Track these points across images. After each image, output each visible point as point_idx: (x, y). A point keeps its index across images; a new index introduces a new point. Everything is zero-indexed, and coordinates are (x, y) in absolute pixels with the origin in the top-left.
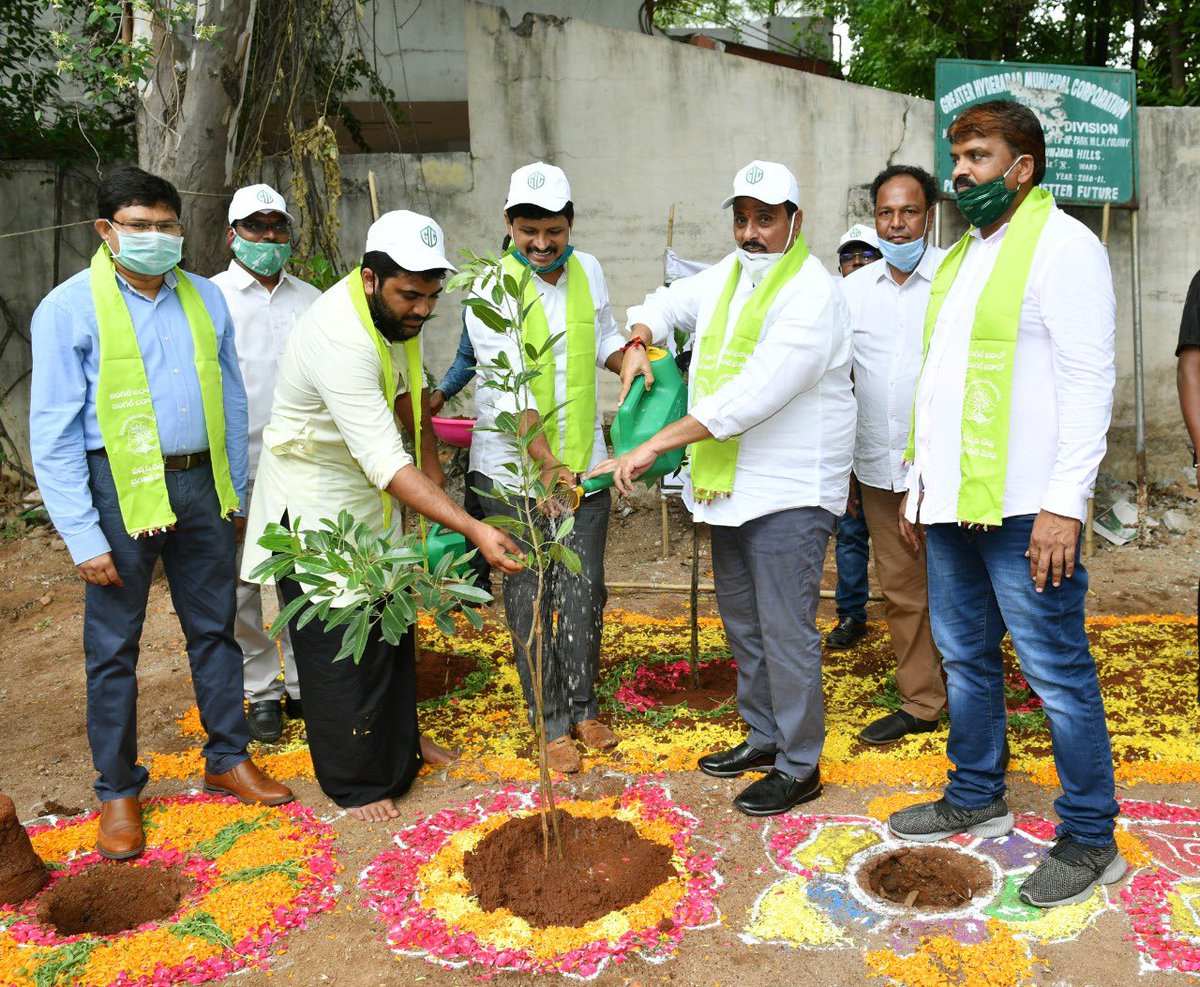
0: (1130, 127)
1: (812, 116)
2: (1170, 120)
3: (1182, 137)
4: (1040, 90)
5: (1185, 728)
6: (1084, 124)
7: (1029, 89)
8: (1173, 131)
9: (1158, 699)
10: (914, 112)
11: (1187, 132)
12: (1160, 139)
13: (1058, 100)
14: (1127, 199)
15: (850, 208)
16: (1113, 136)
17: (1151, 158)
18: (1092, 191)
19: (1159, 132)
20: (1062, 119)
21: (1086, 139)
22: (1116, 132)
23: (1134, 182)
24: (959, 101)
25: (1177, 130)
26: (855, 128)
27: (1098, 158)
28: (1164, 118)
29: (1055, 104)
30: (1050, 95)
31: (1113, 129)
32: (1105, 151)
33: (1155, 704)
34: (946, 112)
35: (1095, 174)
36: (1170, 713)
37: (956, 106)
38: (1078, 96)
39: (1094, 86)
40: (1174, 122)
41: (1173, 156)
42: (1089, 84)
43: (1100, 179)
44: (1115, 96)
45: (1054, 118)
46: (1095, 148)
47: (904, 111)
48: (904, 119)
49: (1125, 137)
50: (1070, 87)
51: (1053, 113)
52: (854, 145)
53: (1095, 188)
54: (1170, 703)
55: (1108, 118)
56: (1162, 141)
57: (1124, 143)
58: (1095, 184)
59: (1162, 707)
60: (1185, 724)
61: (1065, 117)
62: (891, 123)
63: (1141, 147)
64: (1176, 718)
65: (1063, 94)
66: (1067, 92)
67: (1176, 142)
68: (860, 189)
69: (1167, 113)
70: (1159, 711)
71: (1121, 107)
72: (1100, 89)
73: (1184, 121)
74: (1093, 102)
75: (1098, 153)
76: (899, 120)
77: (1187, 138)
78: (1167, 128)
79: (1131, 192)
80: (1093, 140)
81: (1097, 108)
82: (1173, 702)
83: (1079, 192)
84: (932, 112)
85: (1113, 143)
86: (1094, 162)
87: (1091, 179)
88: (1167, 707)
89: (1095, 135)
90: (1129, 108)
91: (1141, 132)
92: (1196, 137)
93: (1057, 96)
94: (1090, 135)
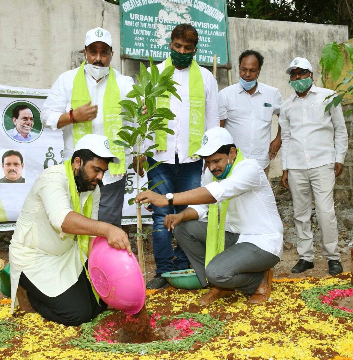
0: (224, 27)
1: (48, 9)
2: (245, 25)
3: (251, 34)
4: (177, 4)
5: (286, 339)
6: (201, 23)
7: (171, 2)
8: (246, 31)
9: (264, 323)
10: (108, 11)
11: (253, 32)
12: (240, 35)
13: (187, 9)
14: (225, 63)
15: (73, 63)
16: (216, 30)
17: (236, 45)
18: (207, 58)
19: (239, 31)
20: (189, 19)
21: (202, 31)
22: (218, 28)
23: (228, 54)
24: (133, 6)
25: (248, 31)
26: (74, 17)
27: (209, 41)
28: (242, 24)
29: (185, 11)
30: (182, 6)
31: (216, 27)
32: (213, 38)
33: (264, 326)
34: (126, 11)
35: (208, 49)
36: (275, 331)
37: (131, 8)
38: (197, 8)
39: (205, 4)
40: (247, 26)
41: (247, 44)
42: (202, 3)
43: (211, 52)
44: (216, 10)
45: (185, 19)
46: (207, 36)
47: (102, 10)
48: (103, 15)
49: (222, 31)
50: (193, 3)
51: (184, 16)
52: (74, 28)
53: (208, 57)
54: (273, 325)
55: (213, 21)
56: (241, 36)
57: (222, 34)
58: (208, 54)
59: (268, 328)
60: (286, 337)
61: (191, 18)
62: (95, 16)
63: (231, 38)
64: (279, 334)
65: (189, 7)
66: (191, 5)
67: (248, 37)
68: (78, 53)
69: (243, 22)
70: (267, 331)
71: (220, 16)
72: (208, 6)
73: (251, 26)
74: (205, 12)
75: (209, 38)
76: (99, 15)
77: (254, 35)
78: (243, 29)
79: (227, 60)
80: (206, 32)
81: (207, 16)
82: (276, 324)
83: (200, 58)
84: (118, 12)
85: (217, 34)
86: (207, 43)
87: (206, 52)
88: (272, 328)
89: (207, 29)
90: (224, 16)
91: (230, 31)
92: (258, 35)
93: (186, 7)
94: (204, 29)
